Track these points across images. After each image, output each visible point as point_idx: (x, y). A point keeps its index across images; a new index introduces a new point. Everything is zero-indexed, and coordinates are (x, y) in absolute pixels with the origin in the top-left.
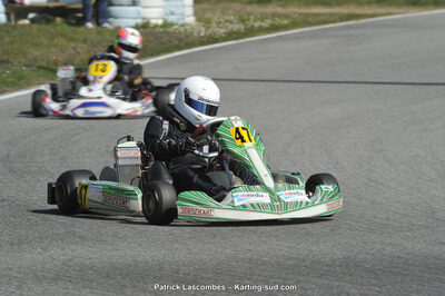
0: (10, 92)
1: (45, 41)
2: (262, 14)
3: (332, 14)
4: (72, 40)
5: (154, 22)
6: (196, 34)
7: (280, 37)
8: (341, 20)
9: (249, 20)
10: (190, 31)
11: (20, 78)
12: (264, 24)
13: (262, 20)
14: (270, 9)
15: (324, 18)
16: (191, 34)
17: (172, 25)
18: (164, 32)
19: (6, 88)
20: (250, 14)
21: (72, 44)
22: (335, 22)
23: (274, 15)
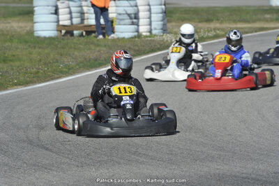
0: (64, 77)
1: (82, 46)
2: (208, 28)
3: (251, 28)
4: (98, 45)
5: (144, 34)
6: (169, 41)
7: (220, 42)
8: (256, 32)
9: (200, 32)
10: (166, 39)
11: (69, 69)
12: (210, 35)
13: (209, 32)
14: (212, 25)
15: (246, 30)
16: (167, 41)
17: (155, 35)
18: (151, 40)
19: (61, 75)
20: (201, 28)
21: (98, 49)
22: (252, 32)
23: (215, 29)
